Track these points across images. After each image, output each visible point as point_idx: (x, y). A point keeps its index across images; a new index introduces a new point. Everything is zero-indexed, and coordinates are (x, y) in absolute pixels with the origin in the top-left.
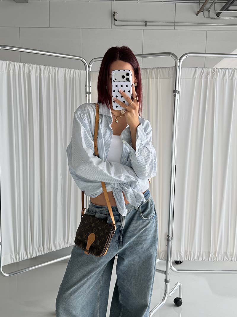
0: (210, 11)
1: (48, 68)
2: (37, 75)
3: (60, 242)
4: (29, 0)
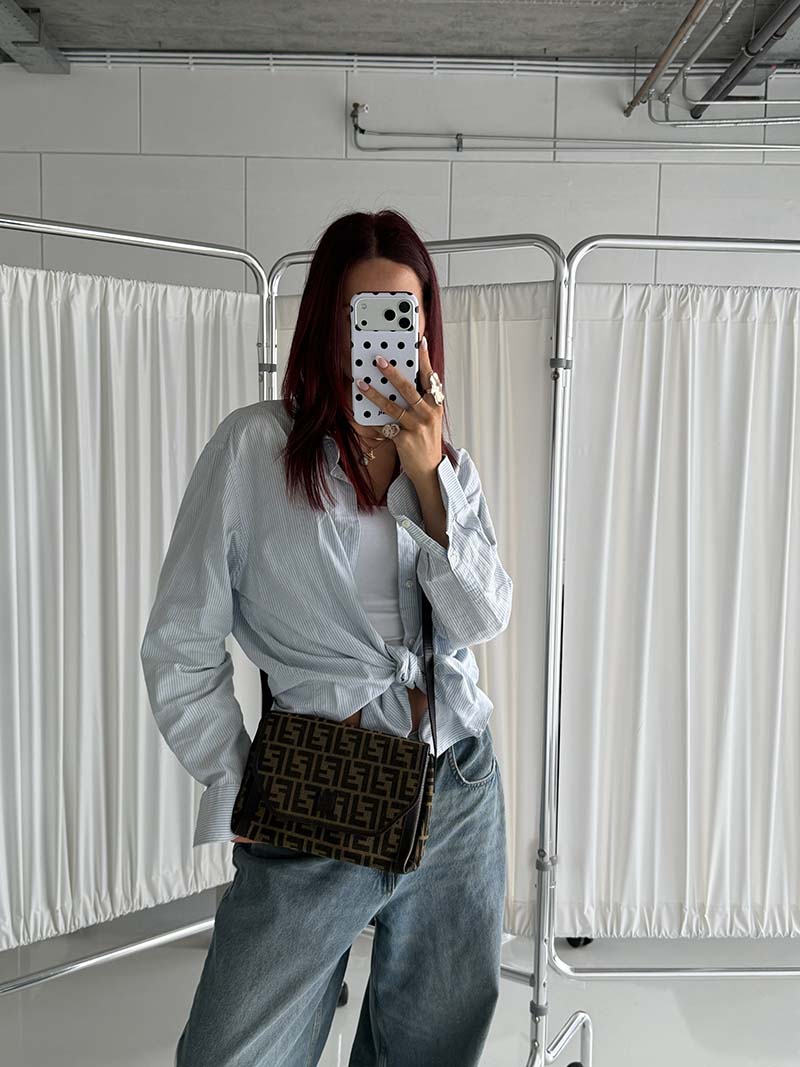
0: (670, 100)
1: (130, 287)
2: (93, 310)
3: (170, 876)
4: (72, 65)
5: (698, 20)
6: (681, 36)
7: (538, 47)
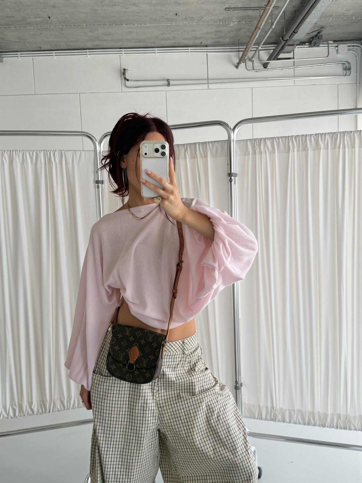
0: (254, 61)
4: (4, 59)
5: (261, 28)
6: (255, 34)
7: (198, 42)
